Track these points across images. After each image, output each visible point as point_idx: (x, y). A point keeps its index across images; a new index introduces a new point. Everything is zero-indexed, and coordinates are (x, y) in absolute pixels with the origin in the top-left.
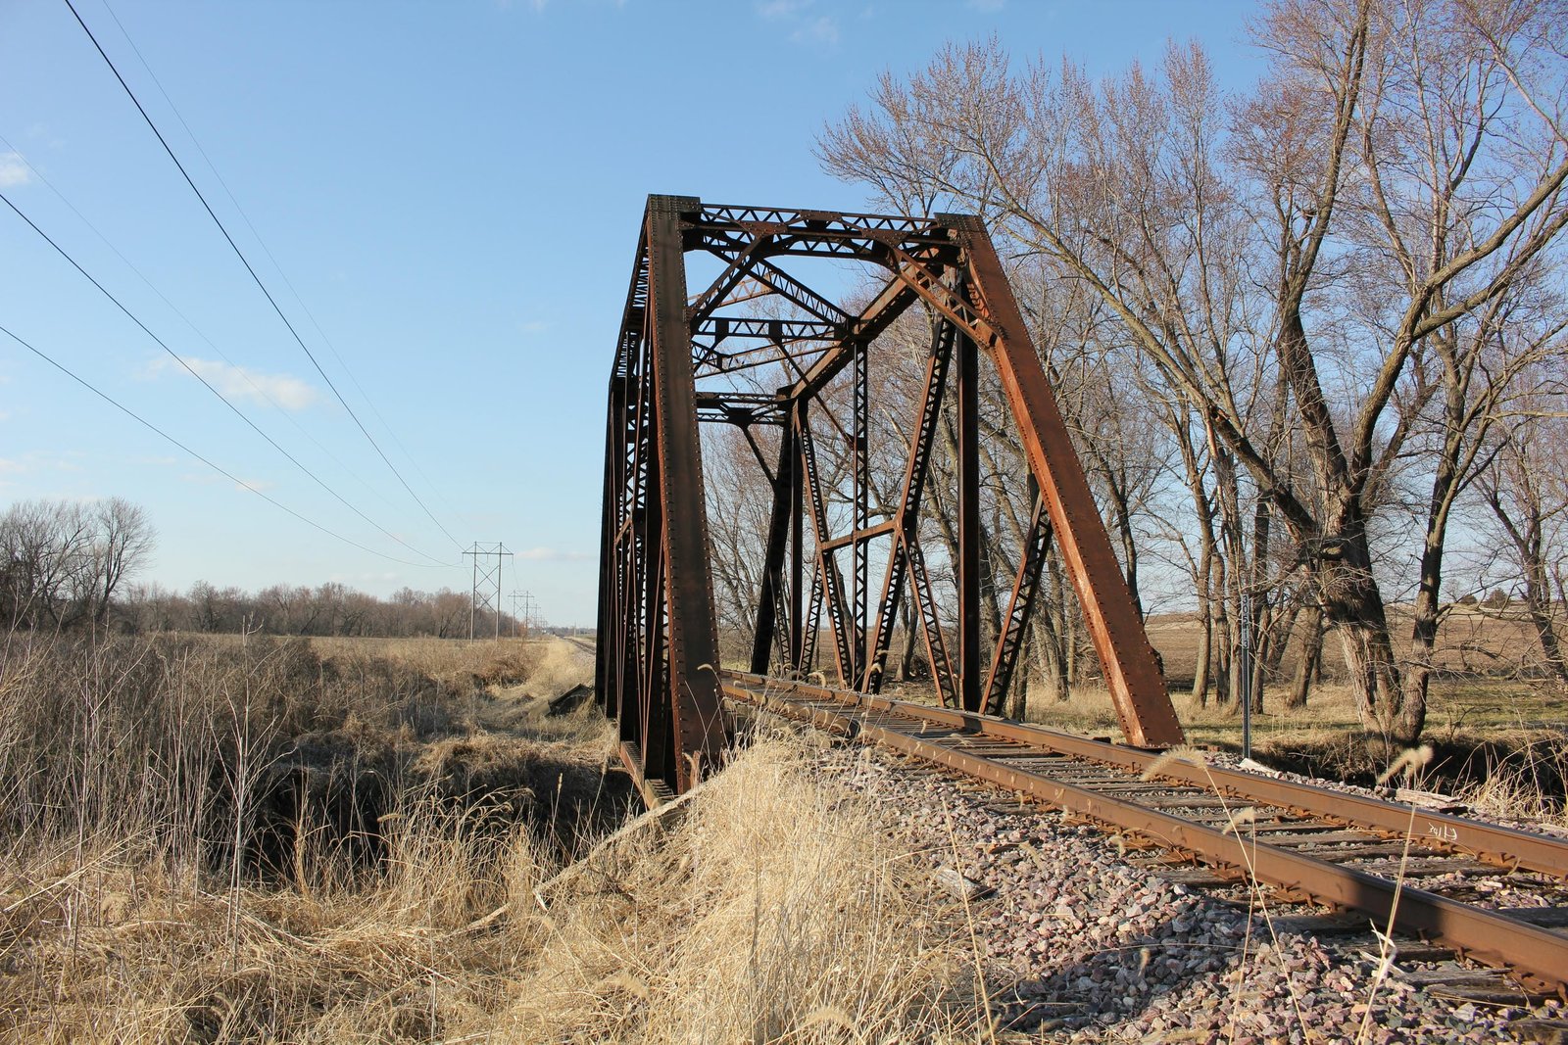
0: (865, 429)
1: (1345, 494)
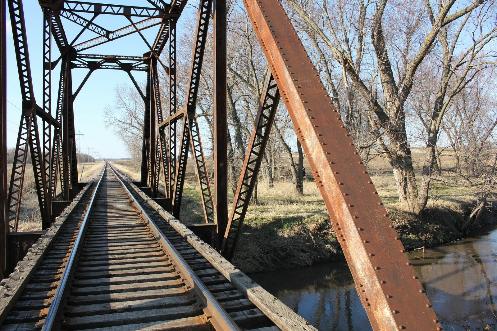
0: (175, 64)
1: (397, 103)
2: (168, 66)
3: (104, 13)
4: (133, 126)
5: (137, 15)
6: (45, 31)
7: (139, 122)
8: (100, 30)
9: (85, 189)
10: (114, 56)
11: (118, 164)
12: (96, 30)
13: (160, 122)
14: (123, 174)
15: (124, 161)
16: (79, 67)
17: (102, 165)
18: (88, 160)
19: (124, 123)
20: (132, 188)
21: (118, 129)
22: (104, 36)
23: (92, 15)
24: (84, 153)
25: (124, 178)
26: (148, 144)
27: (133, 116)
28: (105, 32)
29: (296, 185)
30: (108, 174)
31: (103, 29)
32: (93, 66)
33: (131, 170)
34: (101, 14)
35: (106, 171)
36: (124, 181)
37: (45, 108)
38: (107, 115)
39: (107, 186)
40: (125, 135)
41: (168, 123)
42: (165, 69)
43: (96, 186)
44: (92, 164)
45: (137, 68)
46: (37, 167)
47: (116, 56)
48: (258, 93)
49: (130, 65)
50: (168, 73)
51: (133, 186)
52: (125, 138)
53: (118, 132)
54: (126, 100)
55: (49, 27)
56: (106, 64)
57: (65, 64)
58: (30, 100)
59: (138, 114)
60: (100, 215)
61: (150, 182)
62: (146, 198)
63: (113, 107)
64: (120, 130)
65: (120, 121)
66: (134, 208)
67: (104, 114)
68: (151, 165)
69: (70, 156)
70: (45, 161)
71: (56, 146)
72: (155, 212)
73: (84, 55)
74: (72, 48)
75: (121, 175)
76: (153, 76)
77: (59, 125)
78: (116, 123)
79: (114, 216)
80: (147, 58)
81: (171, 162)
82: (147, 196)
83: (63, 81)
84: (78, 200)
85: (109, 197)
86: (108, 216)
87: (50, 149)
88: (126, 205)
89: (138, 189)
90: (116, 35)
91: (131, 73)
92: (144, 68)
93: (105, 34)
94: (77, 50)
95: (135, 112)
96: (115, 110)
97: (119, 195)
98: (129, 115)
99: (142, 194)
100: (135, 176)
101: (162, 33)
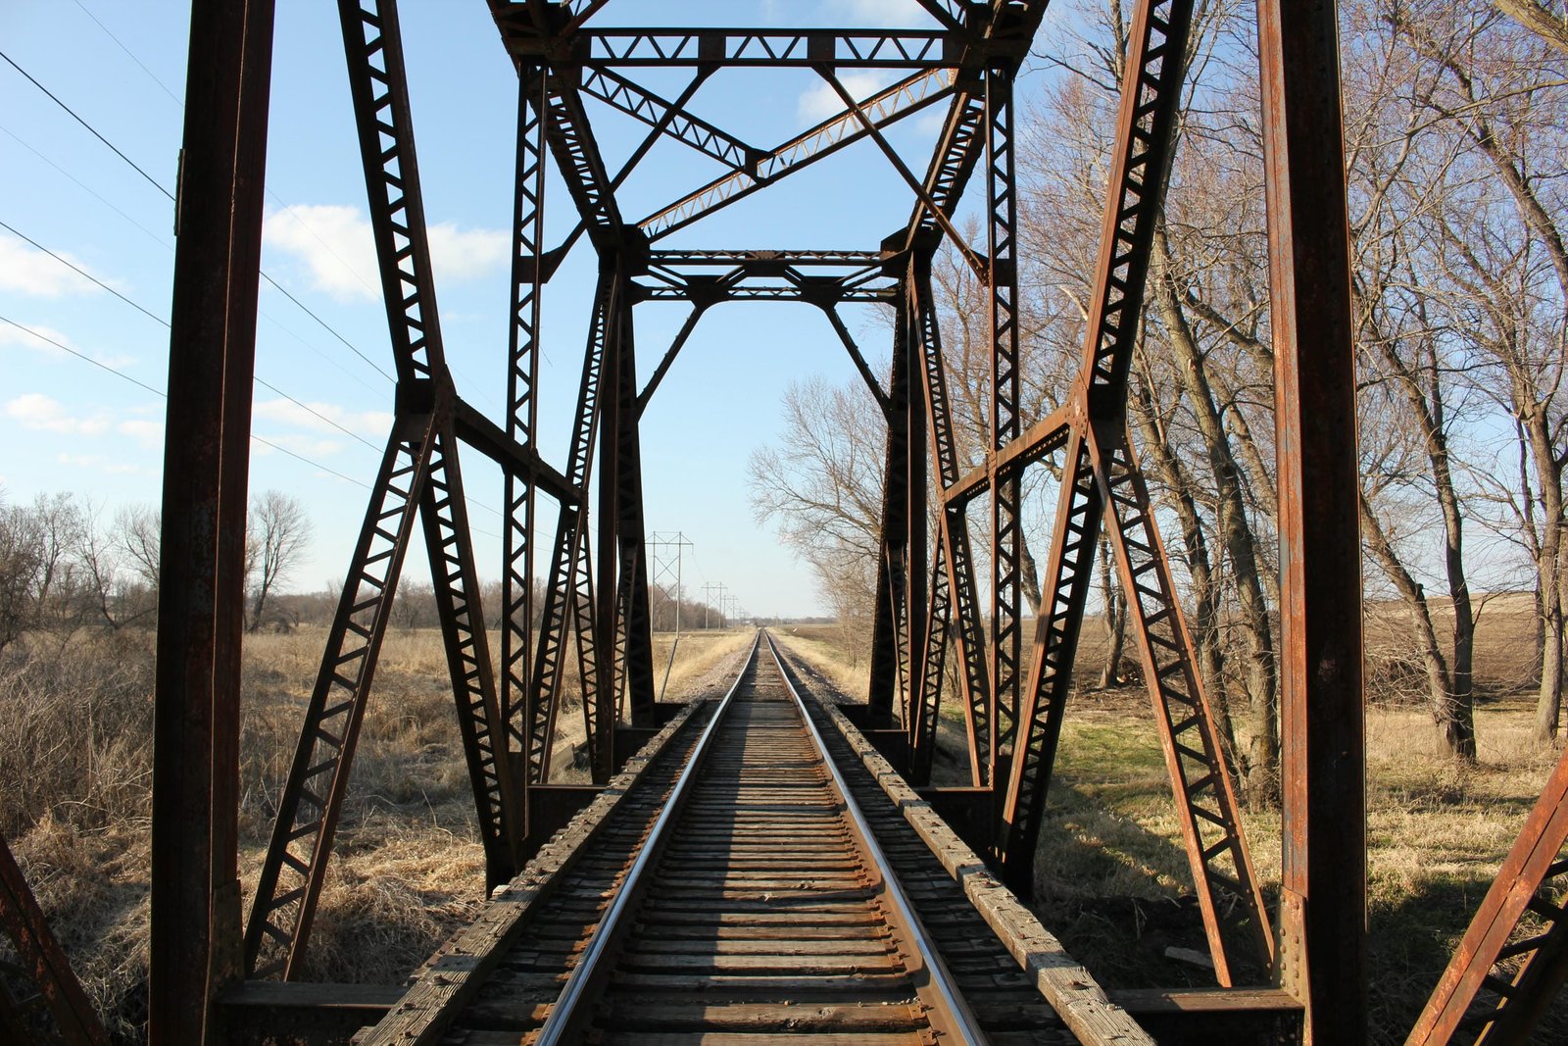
0: (1011, 242)
2: (984, 252)
3: (737, 61)
4: (843, 515)
5: (858, 63)
6: (522, 143)
7: (864, 500)
8: (724, 144)
9: (678, 721)
10: (776, 252)
11: (796, 635)
12: (711, 146)
13: (948, 483)
14: (809, 672)
15: (814, 626)
16: (658, 298)
17: (745, 639)
18: (705, 621)
19: (815, 505)
20: (839, 733)
21: (794, 524)
22: (738, 169)
23: (692, 72)
24: (695, 601)
25: (812, 686)
26: (898, 570)
27: (842, 481)
28: (742, 153)
29: (1444, 729)
30: (762, 669)
31: (734, 142)
32: (705, 293)
33: (834, 656)
34: (723, 70)
35: (755, 658)
36: (808, 700)
37: (517, 428)
38: (761, 481)
39: (748, 719)
40: (817, 543)
41: (986, 479)
42: (973, 263)
43: (708, 720)
44: (718, 635)
45: (858, 295)
46: (463, 650)
47: (784, 254)
49: (835, 282)
50: (986, 278)
51: (844, 726)
52: (819, 554)
53: (796, 535)
54: (821, 431)
55: (536, 128)
56: (750, 282)
57: (610, 287)
58: (428, 377)
59: (859, 476)
60: (694, 883)
61: (904, 708)
62: (898, 790)
63: (781, 456)
64: (800, 529)
65: (803, 500)
66: (846, 846)
67: (752, 478)
68: (908, 648)
69: (626, 608)
70: (507, 626)
71: (563, 573)
72: (945, 884)
73: (674, 253)
74: (634, 230)
75: (803, 673)
76: (917, 315)
77: (578, 496)
78: (789, 506)
79: (755, 895)
80: (894, 254)
81: (998, 638)
82: (902, 780)
83: (600, 342)
84: (619, 790)
85: (749, 775)
86: (728, 894)
87: (527, 582)
88: (815, 827)
89: (861, 741)
90: (783, 163)
91: (837, 312)
92: (884, 291)
93: (743, 163)
94: (649, 236)
95: (850, 470)
96: (784, 463)
97: (789, 765)
98: (832, 478)
99: (879, 766)
100: (850, 680)
101: (957, 130)
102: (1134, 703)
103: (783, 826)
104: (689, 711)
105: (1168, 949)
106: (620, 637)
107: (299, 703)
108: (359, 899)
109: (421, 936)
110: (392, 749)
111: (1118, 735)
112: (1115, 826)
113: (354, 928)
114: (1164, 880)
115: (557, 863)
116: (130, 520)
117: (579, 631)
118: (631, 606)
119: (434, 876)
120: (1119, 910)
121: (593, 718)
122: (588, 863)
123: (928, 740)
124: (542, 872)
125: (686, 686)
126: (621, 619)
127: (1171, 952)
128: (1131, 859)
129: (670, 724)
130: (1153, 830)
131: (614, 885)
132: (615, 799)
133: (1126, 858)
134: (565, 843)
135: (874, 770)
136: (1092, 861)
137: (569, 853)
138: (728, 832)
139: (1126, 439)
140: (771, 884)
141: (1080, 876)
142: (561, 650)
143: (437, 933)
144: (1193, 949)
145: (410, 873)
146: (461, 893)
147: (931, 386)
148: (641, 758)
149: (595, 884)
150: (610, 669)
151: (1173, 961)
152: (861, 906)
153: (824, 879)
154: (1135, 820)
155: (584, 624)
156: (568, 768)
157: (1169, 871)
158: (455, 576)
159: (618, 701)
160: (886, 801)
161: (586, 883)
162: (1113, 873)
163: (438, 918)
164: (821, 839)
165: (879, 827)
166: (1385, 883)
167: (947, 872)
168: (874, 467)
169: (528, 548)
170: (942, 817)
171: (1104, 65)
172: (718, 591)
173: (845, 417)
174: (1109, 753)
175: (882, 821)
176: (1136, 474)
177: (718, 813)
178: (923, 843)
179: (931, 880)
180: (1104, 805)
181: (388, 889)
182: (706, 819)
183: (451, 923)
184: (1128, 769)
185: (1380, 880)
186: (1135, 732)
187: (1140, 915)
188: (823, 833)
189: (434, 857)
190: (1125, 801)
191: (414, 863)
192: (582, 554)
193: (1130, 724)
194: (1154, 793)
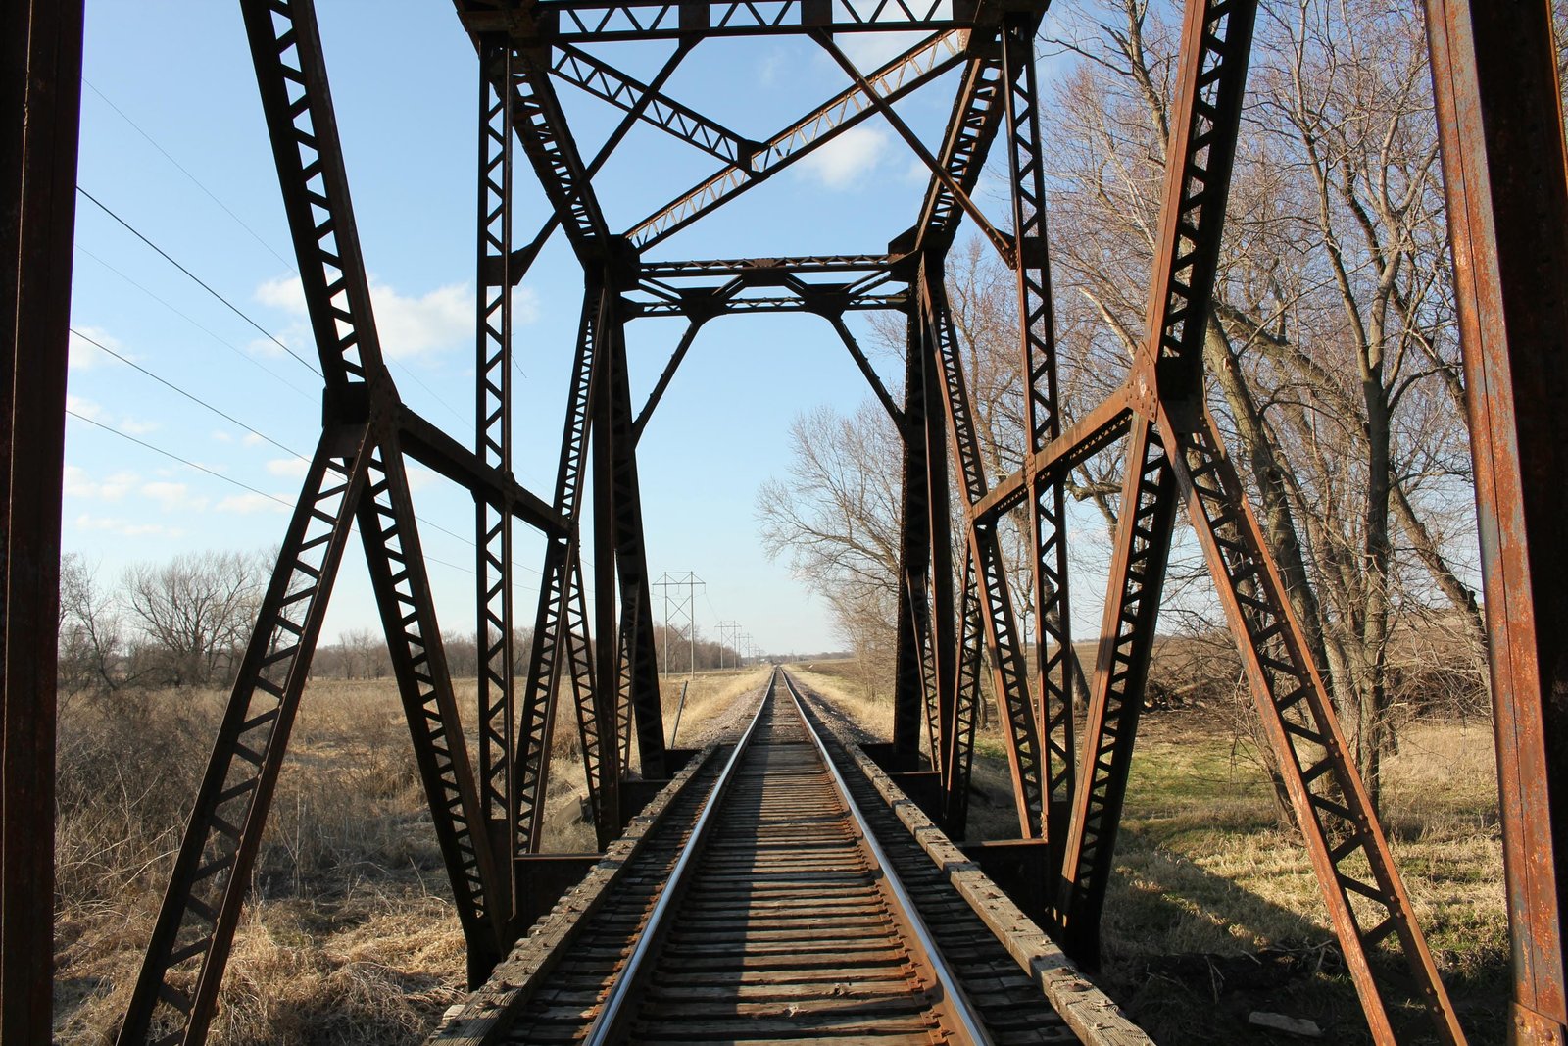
2: (1010, 231)
3: (723, 31)
4: (857, 547)
5: (859, 27)
6: (485, 131)
7: (877, 531)
8: (714, 135)
9: (689, 771)
10: (775, 260)
11: (813, 671)
12: (699, 137)
13: (976, 497)
14: (828, 709)
15: (830, 661)
16: (651, 314)
17: (760, 677)
18: (720, 660)
19: (827, 537)
20: (865, 778)
21: (806, 558)
22: (732, 164)
23: (674, 44)
24: (710, 641)
25: (832, 724)
26: (921, 598)
27: (853, 512)
28: (733, 145)
30: (779, 709)
31: (725, 133)
32: (701, 307)
33: (851, 691)
34: (706, 40)
35: (771, 696)
36: (829, 740)
37: (489, 449)
38: (770, 515)
39: (764, 764)
40: (831, 576)
41: (1024, 486)
42: (998, 244)
43: (722, 769)
44: (734, 674)
45: (865, 302)
46: (425, 706)
47: (784, 261)
48: (1361, 363)
50: (1014, 259)
51: (870, 769)
52: (832, 588)
53: (808, 568)
54: (830, 461)
55: (500, 113)
57: (598, 302)
58: (362, 380)
59: (870, 506)
60: (701, 992)
61: (934, 747)
62: (943, 851)
63: (790, 489)
64: (813, 562)
65: (814, 533)
66: (887, 929)
67: (761, 512)
68: (934, 682)
69: (629, 650)
70: (484, 675)
71: (553, 613)
72: (1018, 981)
73: (666, 264)
74: (622, 241)
75: (821, 710)
76: (931, 319)
77: (566, 527)
78: (800, 539)
79: (776, 1009)
80: (903, 256)
81: (1045, 667)
82: (942, 835)
83: (588, 361)
84: (616, 862)
85: (768, 834)
86: (743, 1008)
87: (506, 625)
88: (846, 901)
89: (890, 787)
90: (779, 153)
91: (844, 322)
92: (894, 297)
93: (736, 159)
94: (637, 246)
95: (861, 500)
96: (795, 496)
97: (812, 820)
98: (843, 509)
99: (913, 817)
100: (871, 716)
101: (960, 134)
102: (1164, 728)
103: (809, 902)
104: (700, 759)
105: (1253, 1014)
106: (624, 681)
107: (301, 761)
108: (332, 990)
109: (401, 1031)
110: (391, 807)
111: (1153, 762)
112: (1172, 869)
113: (325, 1024)
114: (1237, 930)
115: (526, 973)
116: (136, 579)
117: (575, 678)
118: (634, 647)
119: (421, 955)
120: (1191, 969)
121: (596, 772)
122: (569, 966)
123: (963, 779)
124: (505, 988)
125: (700, 729)
126: (625, 662)
127: (1257, 1017)
128: (1195, 906)
129: (679, 775)
130: (1213, 870)
131: (599, 998)
132: (609, 874)
133: (1191, 906)
134: (541, 940)
135: (909, 822)
136: (1152, 910)
137: (544, 955)
138: (742, 913)
139: (1205, 420)
140: (798, 990)
141: (1140, 928)
142: (552, 700)
143: (419, 1027)
144: (1280, 1013)
145: (395, 953)
146: (451, 974)
147: (950, 394)
148: (645, 819)
149: (575, 997)
150: (612, 716)
151: (1259, 1029)
152: (913, 1021)
153: (862, 980)
154: (1192, 860)
155: (581, 668)
156: (576, 822)
157: (1241, 919)
158: (410, 619)
159: (623, 751)
160: (926, 862)
161: (564, 997)
162: (1177, 924)
163: (420, 1007)
164: (855, 919)
165: (922, 898)
166: (1492, 928)
167: (1017, 963)
168: (886, 496)
169: (505, 585)
170: (1000, 885)
171: (1118, 47)
172: (732, 630)
173: (853, 445)
174: (1148, 783)
175: (924, 889)
176: (1222, 461)
177: (730, 886)
178: (978, 920)
179: (997, 975)
180: (1156, 844)
181: (365, 976)
182: (716, 895)
183: (435, 1013)
184: (1170, 800)
185: (1484, 924)
186: (1171, 759)
187: (1216, 974)
188: (856, 910)
189: (423, 933)
190: (1176, 838)
191: (400, 940)
192: (574, 592)
193: (1165, 751)
194: (1206, 828)
